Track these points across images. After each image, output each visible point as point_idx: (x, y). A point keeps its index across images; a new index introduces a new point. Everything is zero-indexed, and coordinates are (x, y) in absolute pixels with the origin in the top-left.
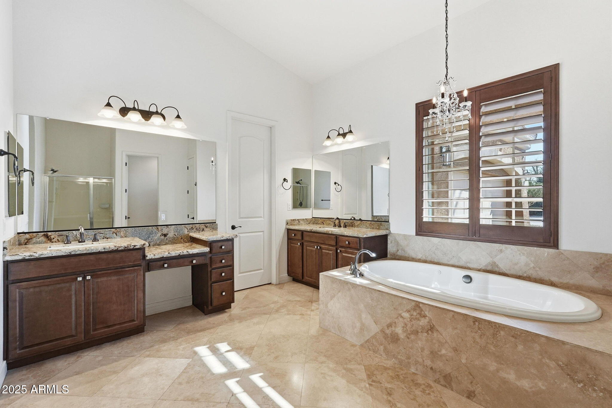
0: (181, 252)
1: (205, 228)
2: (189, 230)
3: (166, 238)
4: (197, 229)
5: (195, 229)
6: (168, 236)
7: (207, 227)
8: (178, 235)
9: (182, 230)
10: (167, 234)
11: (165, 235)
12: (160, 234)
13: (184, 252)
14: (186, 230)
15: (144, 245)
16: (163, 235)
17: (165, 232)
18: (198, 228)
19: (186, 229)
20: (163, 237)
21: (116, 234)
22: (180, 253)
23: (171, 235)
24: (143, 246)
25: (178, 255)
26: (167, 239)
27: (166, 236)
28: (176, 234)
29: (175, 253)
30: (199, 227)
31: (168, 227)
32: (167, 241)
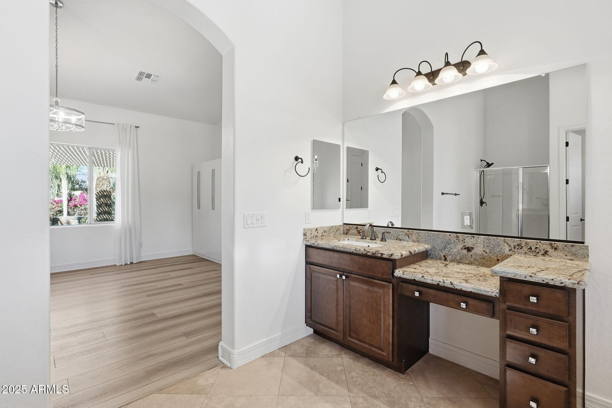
0: (442, 281)
1: (551, 251)
2: (513, 249)
3: (470, 254)
4: (531, 248)
5: (525, 249)
6: (473, 251)
7: (556, 249)
8: (490, 252)
9: (498, 246)
10: (472, 248)
11: (469, 249)
12: (460, 246)
13: (446, 282)
14: (507, 248)
15: (391, 255)
16: (465, 249)
17: (470, 245)
18: (533, 248)
19: (506, 245)
20: (465, 251)
21: (408, 236)
22: (438, 282)
23: (478, 250)
24: (390, 257)
25: (435, 283)
26: (471, 256)
27: (470, 251)
28: (488, 251)
29: (431, 279)
30: (537, 246)
31: (474, 237)
32: (472, 260)
